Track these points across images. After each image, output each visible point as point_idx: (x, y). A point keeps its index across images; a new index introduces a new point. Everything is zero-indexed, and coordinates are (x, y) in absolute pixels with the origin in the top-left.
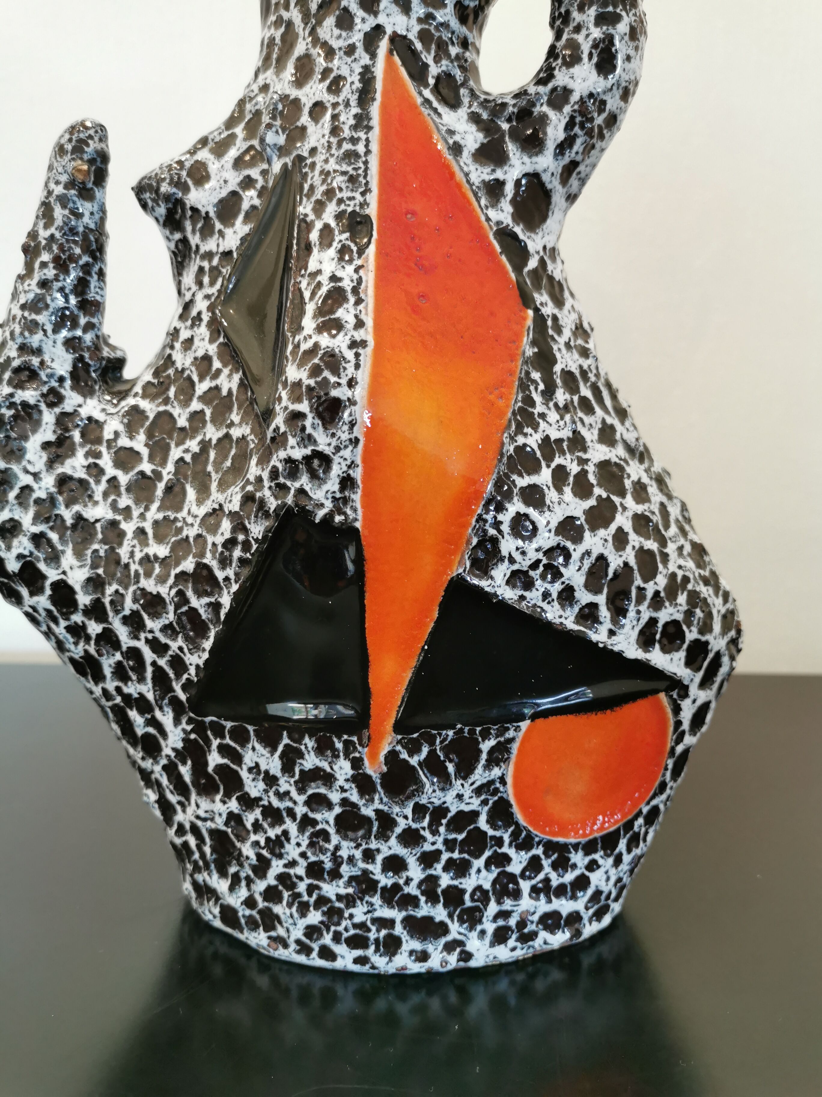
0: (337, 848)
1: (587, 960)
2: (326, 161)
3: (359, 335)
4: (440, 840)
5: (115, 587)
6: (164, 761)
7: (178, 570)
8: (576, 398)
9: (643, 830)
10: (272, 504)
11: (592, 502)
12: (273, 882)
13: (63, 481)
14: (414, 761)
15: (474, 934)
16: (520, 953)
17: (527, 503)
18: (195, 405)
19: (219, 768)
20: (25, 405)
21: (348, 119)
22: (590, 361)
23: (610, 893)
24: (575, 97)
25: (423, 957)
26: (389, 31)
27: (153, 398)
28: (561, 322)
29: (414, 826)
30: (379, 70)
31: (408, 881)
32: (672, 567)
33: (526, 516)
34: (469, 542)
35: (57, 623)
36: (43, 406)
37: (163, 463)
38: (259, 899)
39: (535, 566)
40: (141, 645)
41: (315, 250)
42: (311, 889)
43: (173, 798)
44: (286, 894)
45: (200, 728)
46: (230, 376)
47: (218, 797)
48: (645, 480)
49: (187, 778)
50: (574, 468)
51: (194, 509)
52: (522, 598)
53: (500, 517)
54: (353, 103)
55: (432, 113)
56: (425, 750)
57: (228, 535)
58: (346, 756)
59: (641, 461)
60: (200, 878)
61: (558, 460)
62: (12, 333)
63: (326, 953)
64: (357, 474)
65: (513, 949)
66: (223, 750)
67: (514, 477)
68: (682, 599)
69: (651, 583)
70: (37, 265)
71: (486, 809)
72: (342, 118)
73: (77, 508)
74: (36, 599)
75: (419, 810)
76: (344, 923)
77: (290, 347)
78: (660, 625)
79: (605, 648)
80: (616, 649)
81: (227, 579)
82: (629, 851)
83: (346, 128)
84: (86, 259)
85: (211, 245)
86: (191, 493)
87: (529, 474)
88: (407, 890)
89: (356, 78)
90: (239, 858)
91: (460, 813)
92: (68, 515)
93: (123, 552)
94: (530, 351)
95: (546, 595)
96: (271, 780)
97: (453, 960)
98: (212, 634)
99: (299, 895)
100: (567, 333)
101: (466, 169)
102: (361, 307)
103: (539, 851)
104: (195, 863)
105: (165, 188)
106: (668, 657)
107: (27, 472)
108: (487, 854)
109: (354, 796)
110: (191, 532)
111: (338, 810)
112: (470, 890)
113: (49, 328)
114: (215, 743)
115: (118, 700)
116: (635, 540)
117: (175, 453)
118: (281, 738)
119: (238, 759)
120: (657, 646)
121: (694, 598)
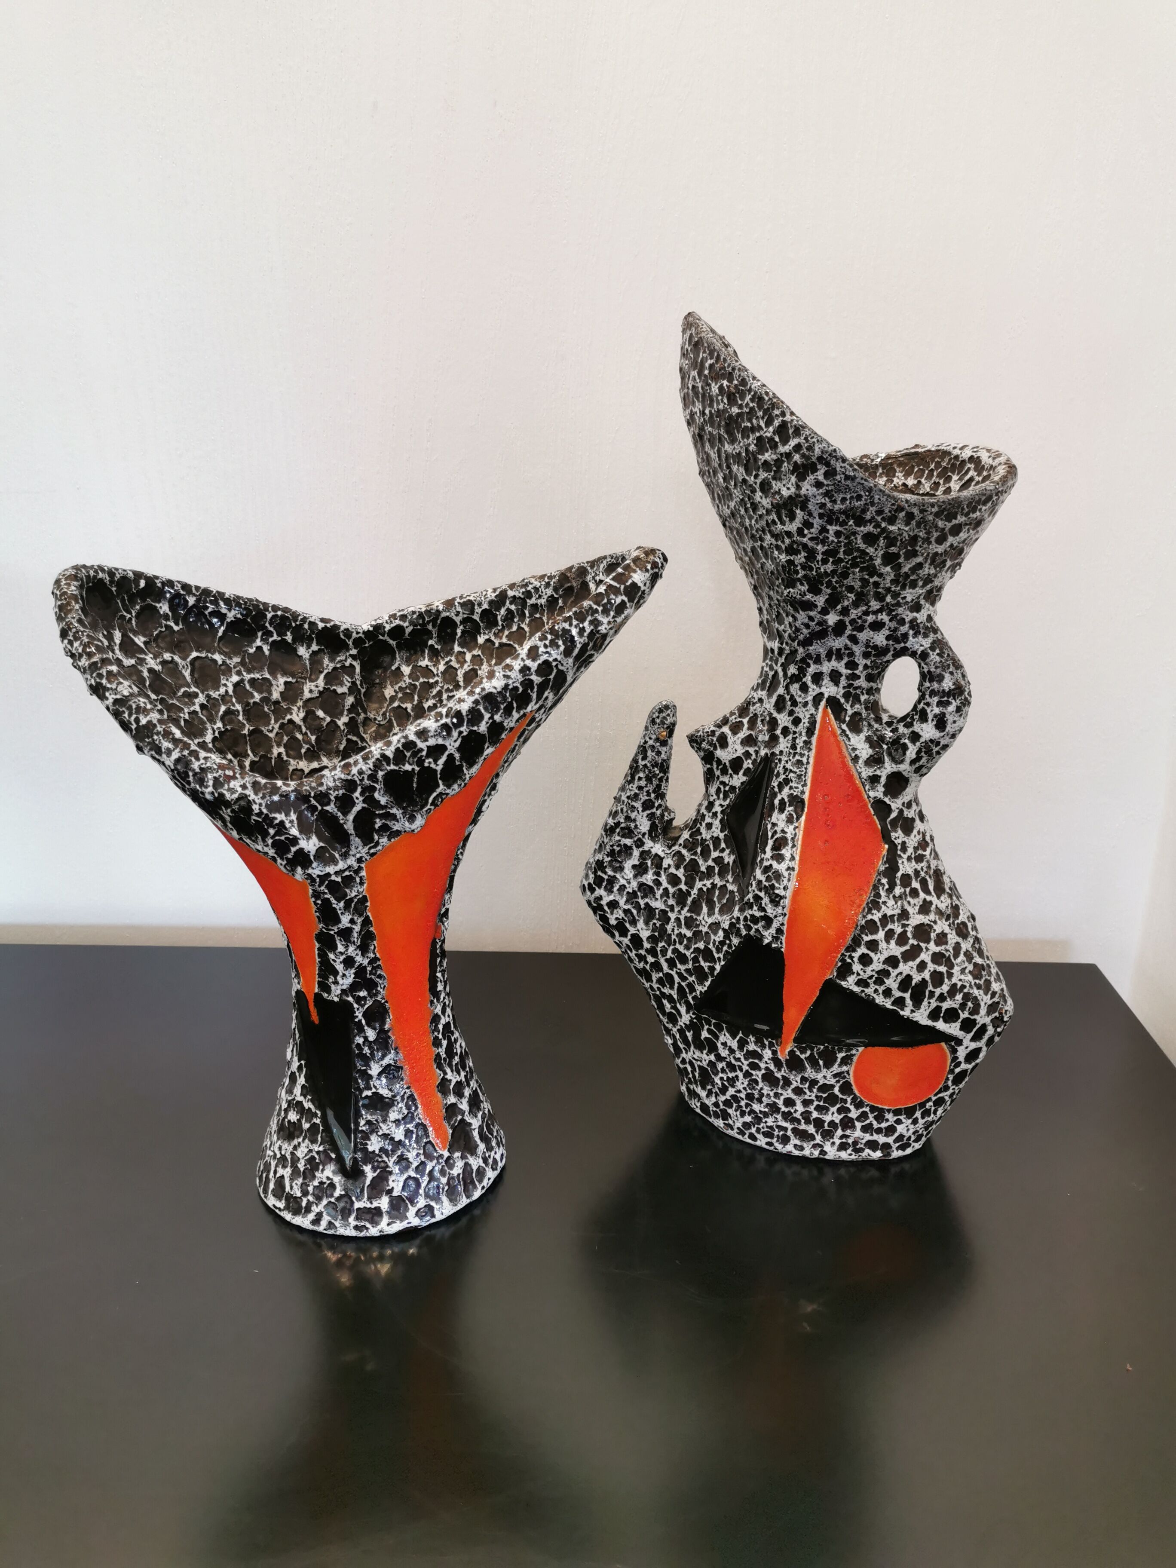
0: (762, 1089)
1: (894, 1170)
2: (787, 762)
3: (791, 864)
4: (814, 1095)
5: (663, 944)
6: (679, 1027)
7: (696, 946)
8: (908, 890)
9: (933, 1108)
10: (744, 932)
11: (907, 947)
12: (729, 1098)
13: (641, 885)
14: (803, 1056)
15: (828, 1144)
16: (853, 1157)
17: (868, 949)
18: (710, 863)
19: (706, 1038)
20: (625, 845)
21: (800, 742)
22: (924, 864)
23: (910, 1138)
24: (922, 740)
25: (802, 1148)
26: (826, 696)
27: (689, 851)
28: (907, 845)
29: (801, 1086)
30: (819, 719)
31: (796, 1111)
32: (954, 980)
33: (868, 955)
34: (837, 963)
35: (631, 951)
36: (634, 847)
37: (692, 888)
38: (721, 1104)
39: (871, 977)
40: (673, 973)
41: (776, 811)
42: (747, 1105)
43: (681, 1046)
44: (735, 1105)
45: (699, 1018)
46: (729, 854)
47: (705, 1052)
48: (947, 930)
49: (690, 1039)
50: (899, 930)
51: (706, 918)
52: (863, 991)
53: (853, 954)
54: (804, 734)
55: (845, 738)
56: (809, 1053)
57: (721, 939)
58: (770, 1048)
59: (948, 919)
60: (691, 1087)
61: (890, 926)
62: (622, 809)
63: (752, 1137)
64: (785, 928)
65: (850, 1155)
66: (709, 1031)
67: (863, 936)
68: (959, 997)
69: (939, 989)
70: (637, 778)
71: (839, 1084)
72: (797, 741)
73: (647, 900)
74: (621, 939)
75: (804, 1080)
76: (762, 1125)
77: (759, 859)
78: (943, 1010)
79: (908, 1018)
80: (914, 1019)
81: (719, 958)
82: (923, 1118)
83: (798, 747)
84: (661, 775)
85: (725, 779)
86: (705, 909)
87: (871, 934)
88: (795, 1115)
89: (806, 720)
90: (713, 1084)
91: (824, 1084)
92: (642, 903)
93: (669, 928)
94: (882, 868)
95: (876, 991)
96: (732, 1051)
97: (816, 1153)
98: (710, 980)
99: (741, 1107)
100: (910, 851)
101: (860, 770)
102: (794, 849)
103: (867, 1109)
104: (690, 1079)
105: (704, 745)
106: (948, 1025)
107: (623, 877)
108: (838, 1106)
109: (772, 1067)
110: (705, 929)
111: (763, 1071)
112: (827, 1121)
113: (640, 809)
114: (706, 1027)
115: (658, 993)
116: (931, 967)
117: (698, 885)
118: (738, 1033)
119: (717, 1038)
120: (941, 1019)
121: (967, 997)
